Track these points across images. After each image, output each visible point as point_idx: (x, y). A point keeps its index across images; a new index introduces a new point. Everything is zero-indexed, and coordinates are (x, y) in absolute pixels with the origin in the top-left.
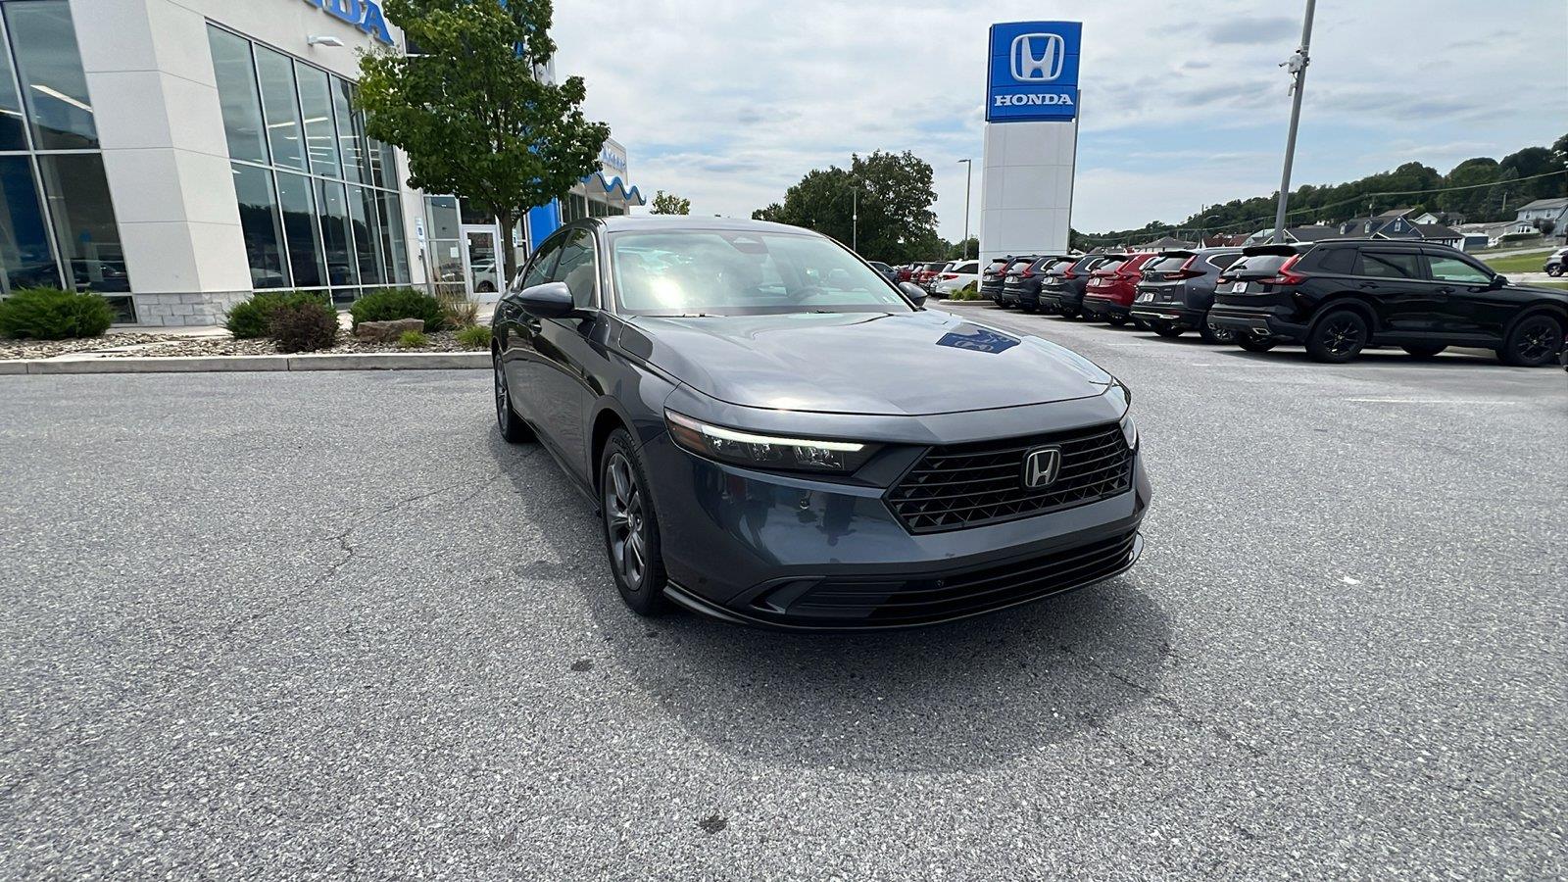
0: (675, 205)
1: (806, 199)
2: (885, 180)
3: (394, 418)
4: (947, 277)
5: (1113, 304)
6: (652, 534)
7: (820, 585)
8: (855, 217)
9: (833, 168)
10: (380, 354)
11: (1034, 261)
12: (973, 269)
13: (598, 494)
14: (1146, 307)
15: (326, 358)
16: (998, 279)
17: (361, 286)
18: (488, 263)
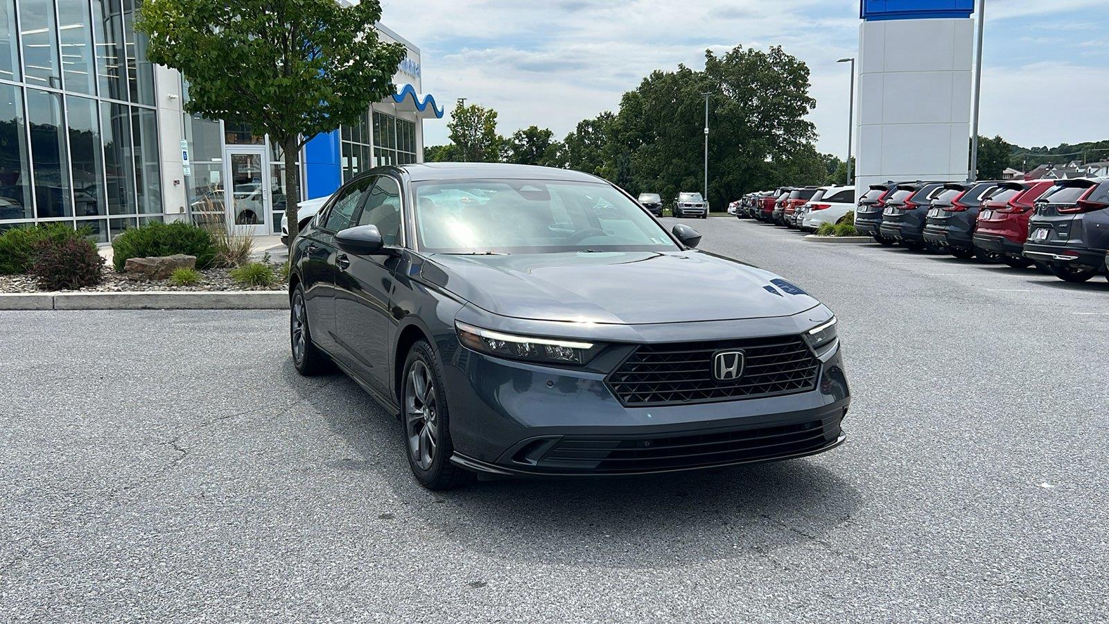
0: (478, 117)
1: (646, 107)
2: (746, 83)
3: (182, 354)
4: (816, 207)
5: (1007, 243)
6: (443, 422)
7: (561, 442)
8: (707, 129)
9: (681, 66)
10: (151, 293)
11: (918, 189)
12: (848, 197)
13: (399, 401)
14: (1042, 246)
15: (95, 296)
16: (876, 210)
17: (108, 217)
18: (252, 189)
